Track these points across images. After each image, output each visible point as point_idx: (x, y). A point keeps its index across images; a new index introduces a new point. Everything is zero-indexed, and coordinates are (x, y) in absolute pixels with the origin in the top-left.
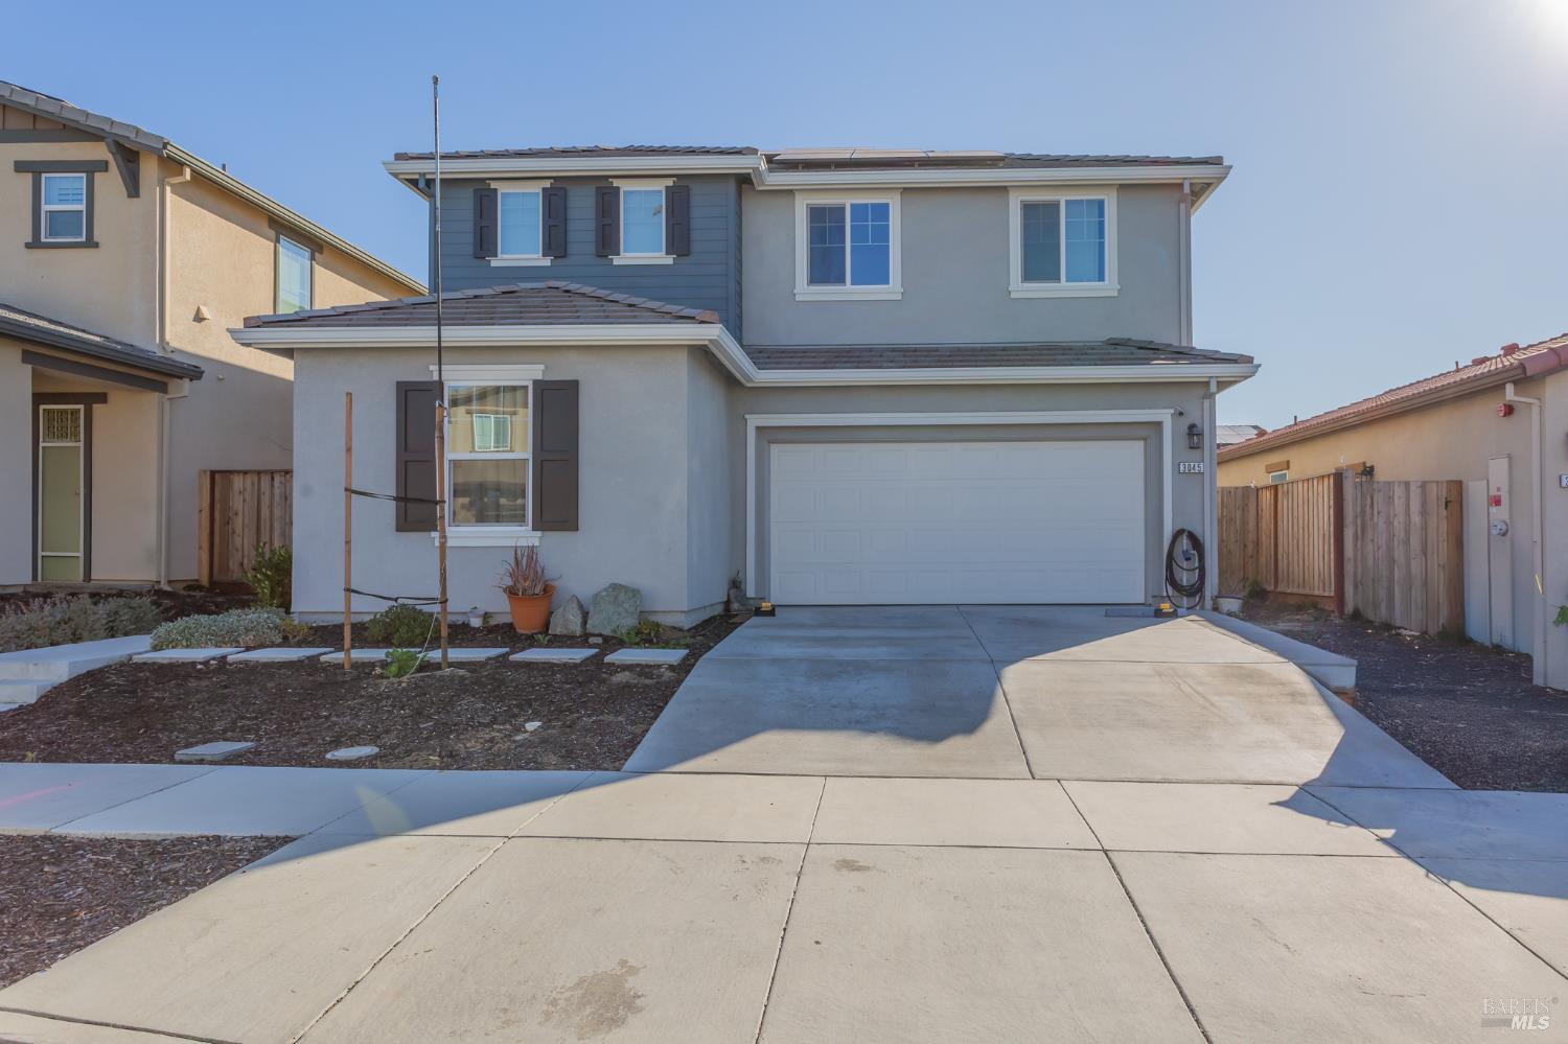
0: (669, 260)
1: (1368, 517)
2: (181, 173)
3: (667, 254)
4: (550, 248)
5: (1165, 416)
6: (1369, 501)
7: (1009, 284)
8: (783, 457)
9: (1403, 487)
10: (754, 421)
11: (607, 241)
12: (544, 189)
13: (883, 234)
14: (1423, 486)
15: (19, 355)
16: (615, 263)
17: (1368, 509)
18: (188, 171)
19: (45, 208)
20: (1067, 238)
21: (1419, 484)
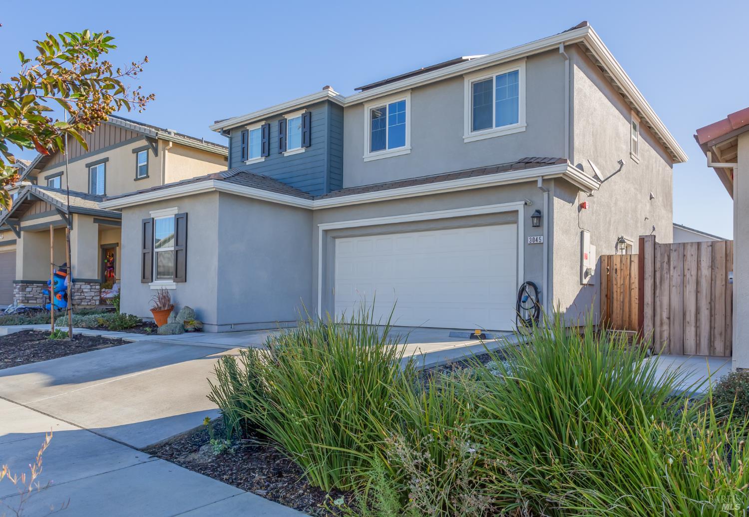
0: (303, 150)
1: (665, 271)
2: (169, 145)
3: (302, 147)
4: (264, 153)
5: (519, 206)
6: (666, 260)
7: (463, 135)
8: (342, 246)
9: (695, 247)
10: (323, 227)
11: (282, 146)
12: (262, 126)
13: (402, 118)
14: (713, 245)
15: (93, 220)
16: (285, 156)
17: (665, 265)
18: (171, 144)
19: (139, 165)
20: (497, 99)
21: (710, 244)
